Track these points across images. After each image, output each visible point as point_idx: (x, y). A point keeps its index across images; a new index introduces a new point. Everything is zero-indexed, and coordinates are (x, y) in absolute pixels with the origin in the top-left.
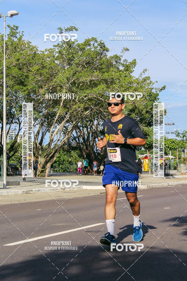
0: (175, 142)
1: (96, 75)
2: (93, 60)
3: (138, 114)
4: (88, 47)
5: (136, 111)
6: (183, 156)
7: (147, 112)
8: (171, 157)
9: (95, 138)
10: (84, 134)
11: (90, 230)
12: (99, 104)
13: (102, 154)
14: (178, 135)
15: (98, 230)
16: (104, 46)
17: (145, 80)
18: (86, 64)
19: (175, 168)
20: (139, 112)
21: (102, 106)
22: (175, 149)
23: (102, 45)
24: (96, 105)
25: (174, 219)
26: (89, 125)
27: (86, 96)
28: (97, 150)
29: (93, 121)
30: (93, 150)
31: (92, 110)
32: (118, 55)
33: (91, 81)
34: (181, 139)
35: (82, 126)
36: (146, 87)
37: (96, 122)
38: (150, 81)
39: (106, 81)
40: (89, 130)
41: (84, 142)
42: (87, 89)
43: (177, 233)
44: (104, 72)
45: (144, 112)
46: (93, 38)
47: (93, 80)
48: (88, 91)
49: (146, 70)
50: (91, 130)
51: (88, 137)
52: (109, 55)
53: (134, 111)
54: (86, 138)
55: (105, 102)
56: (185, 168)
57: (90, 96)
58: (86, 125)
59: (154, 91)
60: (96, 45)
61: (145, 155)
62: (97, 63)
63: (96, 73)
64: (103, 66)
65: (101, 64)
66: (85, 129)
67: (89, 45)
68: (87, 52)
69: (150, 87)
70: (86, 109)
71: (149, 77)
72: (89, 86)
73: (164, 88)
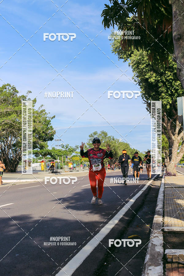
0: (61, 151)
1: (10, 108)
2: (8, 98)
3: (37, 133)
4: (5, 90)
5: (36, 131)
6: (66, 160)
7: (43, 132)
8: (59, 161)
9: (9, 149)
10: (2, 146)
11: (4, 208)
12: (12, 127)
13: (14, 159)
14: (63, 147)
15: (9, 208)
16: (15, 90)
17: (42, 112)
18: (3, 100)
19: (61, 168)
20: (38, 132)
21: (14, 128)
22: (61, 156)
23: (14, 89)
24: (9, 128)
25: (60, 199)
26: (5, 141)
27: (3, 122)
28: (10, 157)
29: (8, 138)
30: (8, 157)
31: (7, 131)
32: (25, 95)
33: (6, 112)
34: (65, 149)
35: (1, 141)
36: (43, 116)
37: (10, 139)
38: (45, 113)
39: (17, 112)
40: (5, 143)
41: (2, 151)
42: (4, 117)
43: (60, 208)
44: (15, 106)
45: (41, 132)
46: (8, 84)
47: (8, 111)
48: (4, 118)
49: (42, 105)
50: (6, 144)
51: (5, 148)
52: (19, 95)
53: (35, 132)
54: (3, 149)
55: (16, 125)
56: (67, 168)
57: (6, 122)
58: (3, 140)
59: (47, 119)
60: (10, 88)
61: (42, 160)
62: (11, 100)
63: (10, 107)
64: (15, 102)
65: (13, 101)
66: (3, 143)
67: (6, 88)
68: (4, 93)
69: (45, 116)
70: (4, 130)
71: (44, 110)
72: (5, 115)
73: (54, 117)
